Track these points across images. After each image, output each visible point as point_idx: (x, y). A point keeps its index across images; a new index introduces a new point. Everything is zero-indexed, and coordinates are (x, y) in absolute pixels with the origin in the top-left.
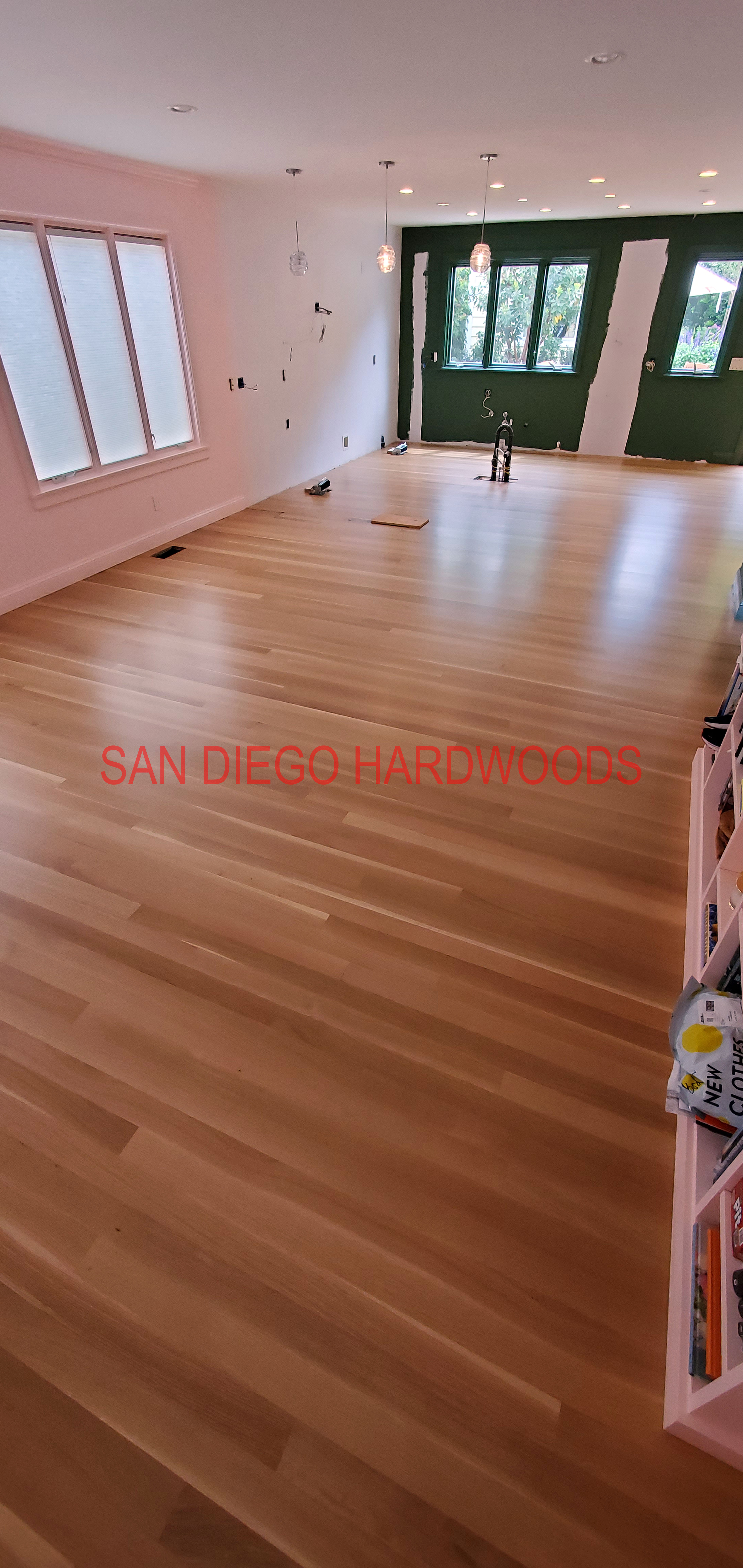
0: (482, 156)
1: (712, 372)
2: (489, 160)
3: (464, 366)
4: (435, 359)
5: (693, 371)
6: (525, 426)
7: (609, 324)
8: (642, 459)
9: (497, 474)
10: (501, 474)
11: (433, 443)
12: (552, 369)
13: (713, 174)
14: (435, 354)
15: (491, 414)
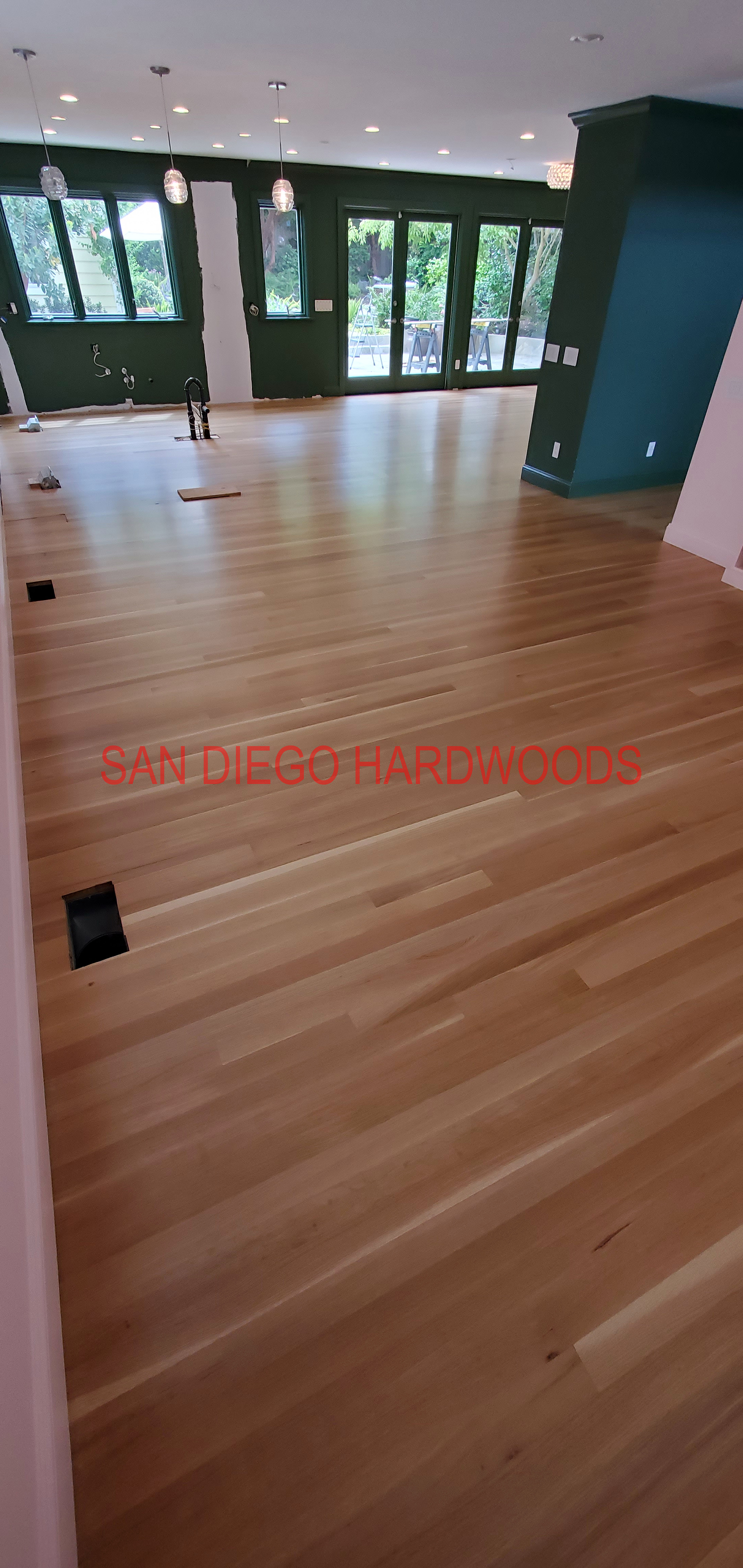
0: (270, 83)
1: (300, 314)
2: (278, 88)
3: (55, 318)
4: (15, 310)
5: (287, 314)
6: (152, 381)
7: (202, 268)
8: (270, 402)
9: (197, 432)
10: (202, 431)
11: (46, 413)
12: (157, 317)
13: (376, 130)
14: (13, 306)
15: (108, 372)
